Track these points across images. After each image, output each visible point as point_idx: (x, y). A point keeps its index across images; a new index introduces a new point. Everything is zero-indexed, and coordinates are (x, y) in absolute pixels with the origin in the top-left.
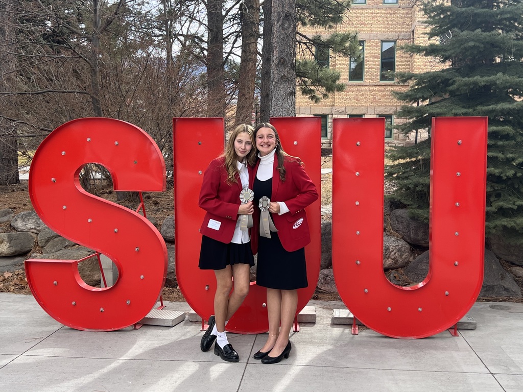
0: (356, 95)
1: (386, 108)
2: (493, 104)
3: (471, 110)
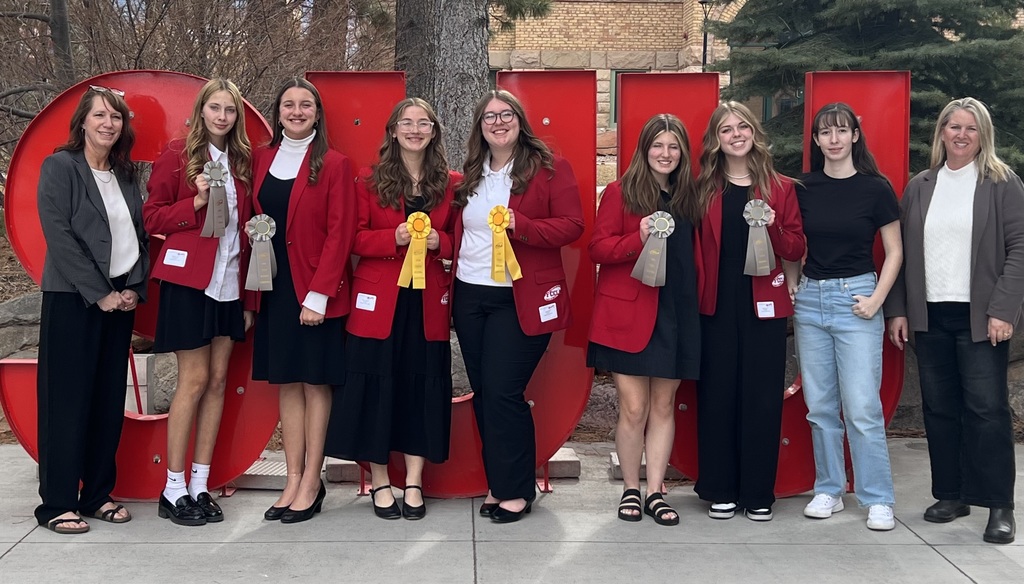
1: (631, 55)
2: (908, 47)
3: (866, 59)
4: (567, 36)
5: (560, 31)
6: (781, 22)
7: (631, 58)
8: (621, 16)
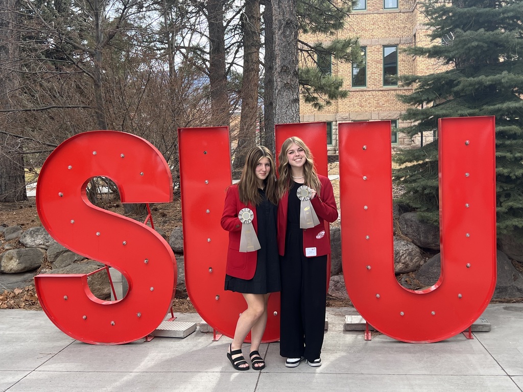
0: (360, 101)
1: (390, 113)
2: (499, 103)
3: (477, 110)
4: (361, 106)
5: (358, 104)
6: (435, 94)
7: (390, 115)
8: (385, 96)
